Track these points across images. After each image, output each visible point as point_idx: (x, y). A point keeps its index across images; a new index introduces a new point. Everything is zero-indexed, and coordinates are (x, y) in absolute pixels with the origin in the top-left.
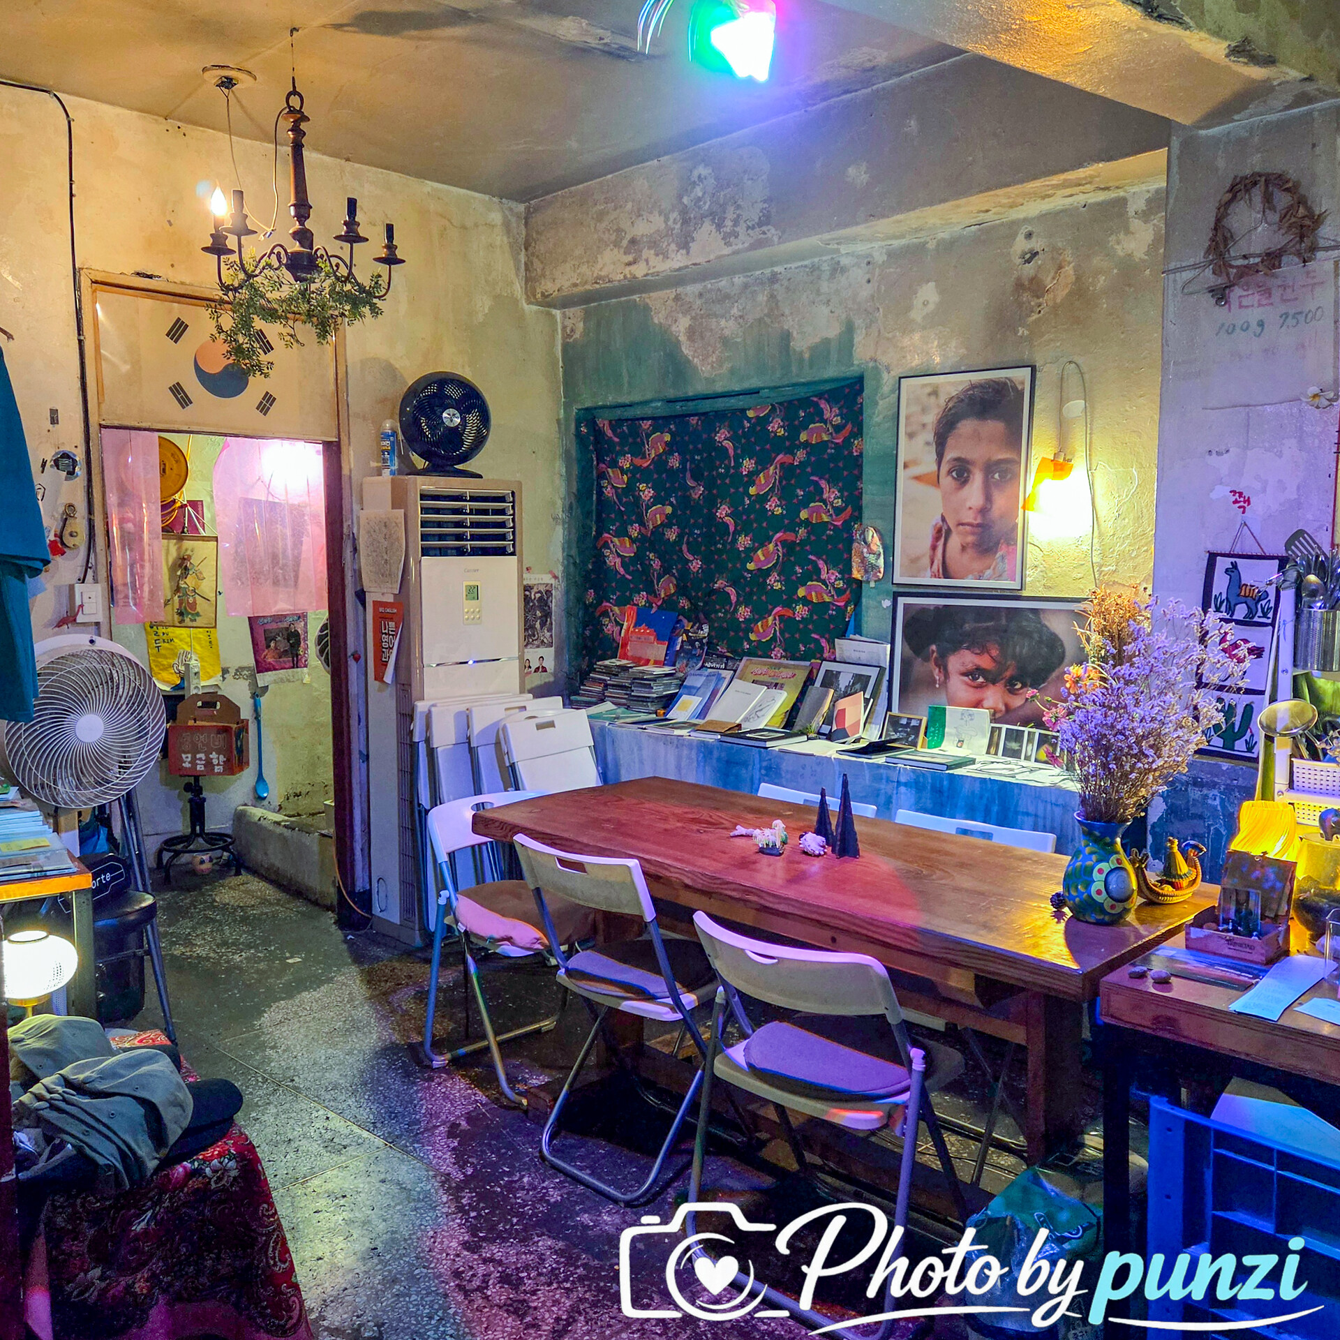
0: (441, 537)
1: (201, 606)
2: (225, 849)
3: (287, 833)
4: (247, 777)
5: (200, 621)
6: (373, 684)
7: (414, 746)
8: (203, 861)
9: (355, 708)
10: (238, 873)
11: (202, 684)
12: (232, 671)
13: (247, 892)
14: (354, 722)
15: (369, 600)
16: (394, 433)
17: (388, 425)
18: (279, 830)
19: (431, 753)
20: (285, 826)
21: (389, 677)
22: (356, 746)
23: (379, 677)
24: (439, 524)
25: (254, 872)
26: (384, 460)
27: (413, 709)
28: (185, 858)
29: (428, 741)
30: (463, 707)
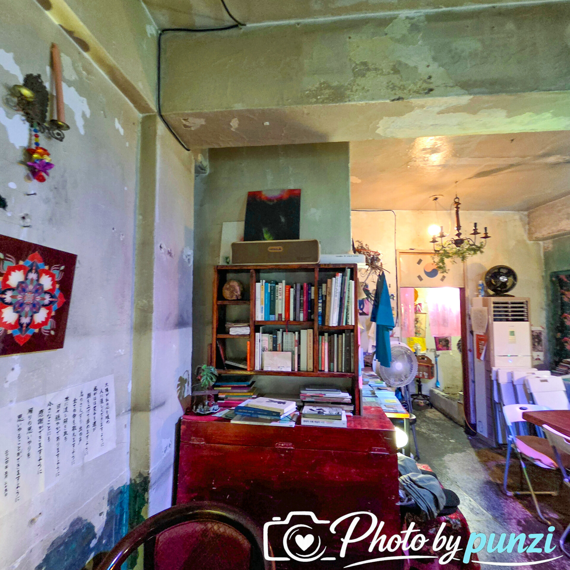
0: (500, 315)
1: (421, 331)
2: (428, 400)
3: (447, 399)
4: (434, 380)
5: (421, 336)
6: (476, 360)
7: (492, 381)
8: (422, 403)
9: (470, 366)
10: (431, 408)
11: (421, 353)
12: (429, 349)
13: (435, 415)
14: (470, 370)
15: (475, 334)
16: (483, 284)
17: (480, 282)
18: (444, 398)
19: (498, 385)
20: (446, 397)
21: (482, 357)
22: (471, 377)
23: (479, 357)
24: (499, 311)
25: (436, 409)
26: (479, 292)
27: (491, 369)
28: (416, 400)
29: (497, 380)
30: (510, 371)
